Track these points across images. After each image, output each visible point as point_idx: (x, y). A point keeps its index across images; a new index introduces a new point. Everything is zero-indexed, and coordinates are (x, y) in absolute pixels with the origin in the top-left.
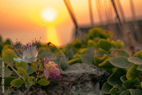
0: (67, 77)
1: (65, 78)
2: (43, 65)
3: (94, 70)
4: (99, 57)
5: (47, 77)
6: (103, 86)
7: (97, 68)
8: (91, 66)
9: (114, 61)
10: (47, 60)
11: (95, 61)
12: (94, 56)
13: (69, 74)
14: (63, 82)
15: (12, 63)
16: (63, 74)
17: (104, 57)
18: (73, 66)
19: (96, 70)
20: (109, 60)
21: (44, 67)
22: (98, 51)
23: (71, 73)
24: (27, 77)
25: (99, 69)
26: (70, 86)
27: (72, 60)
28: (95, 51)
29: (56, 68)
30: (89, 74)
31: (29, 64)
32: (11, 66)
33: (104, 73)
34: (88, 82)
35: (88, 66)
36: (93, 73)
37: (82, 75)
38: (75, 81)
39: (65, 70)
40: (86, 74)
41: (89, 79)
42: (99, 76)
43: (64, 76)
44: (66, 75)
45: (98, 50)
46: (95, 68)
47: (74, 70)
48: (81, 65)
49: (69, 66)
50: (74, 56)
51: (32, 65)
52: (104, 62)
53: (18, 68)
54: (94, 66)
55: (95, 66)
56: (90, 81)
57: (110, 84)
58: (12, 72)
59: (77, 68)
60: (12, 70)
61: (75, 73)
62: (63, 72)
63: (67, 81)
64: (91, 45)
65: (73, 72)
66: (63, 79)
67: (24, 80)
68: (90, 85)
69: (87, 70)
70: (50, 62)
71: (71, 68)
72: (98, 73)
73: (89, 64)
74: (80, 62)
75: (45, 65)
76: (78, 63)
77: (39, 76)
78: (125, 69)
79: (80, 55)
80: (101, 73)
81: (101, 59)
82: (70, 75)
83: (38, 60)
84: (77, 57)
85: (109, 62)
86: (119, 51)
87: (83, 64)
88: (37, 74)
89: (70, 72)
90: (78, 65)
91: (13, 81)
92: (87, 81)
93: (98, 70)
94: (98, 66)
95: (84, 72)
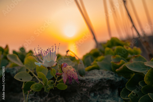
0: (85, 82)
1: (83, 84)
2: (61, 69)
3: (111, 76)
4: (116, 62)
5: (65, 80)
6: (121, 92)
7: (114, 74)
8: (109, 72)
9: (131, 66)
10: (65, 65)
11: (112, 67)
12: (111, 62)
13: (87, 79)
14: (81, 88)
15: (33, 69)
16: (81, 79)
17: (121, 63)
18: (90, 72)
19: (114, 76)
20: (126, 65)
21: (62, 71)
22: (115, 58)
23: (89, 79)
24: (46, 81)
25: (117, 75)
26: (88, 93)
27: (90, 67)
28: (112, 58)
29: (73, 72)
30: (107, 80)
31: (49, 68)
32: (31, 72)
33: (123, 79)
34: (107, 89)
35: (105, 73)
36: (110, 78)
37: (100, 81)
38: (93, 87)
39: (83, 76)
40: (104, 80)
41: (107, 85)
42: (117, 82)
43: (82, 81)
44: (84, 81)
45: (115, 56)
46: (112, 74)
47: (92, 76)
48: (99, 71)
49: (87, 72)
50: (92, 64)
51: (51, 69)
52: (121, 67)
53: (38, 73)
54: (111, 72)
55: (113, 73)
56: (108, 87)
57: (128, 89)
58: (33, 78)
59: (95, 74)
60: (32, 75)
61: (93, 79)
62: (81, 78)
63: (85, 87)
64: (108, 52)
65: (90, 77)
66: (80, 84)
67: (44, 84)
68: (108, 92)
69: (104, 76)
70: (68, 67)
71: (89, 74)
72: (116, 79)
73: (107, 70)
74: (98, 68)
75: (63, 68)
76: (96, 70)
77: (57, 81)
78: (142, 73)
79: (97, 62)
80: (119, 79)
81: (118, 64)
82: (87, 81)
83: (56, 64)
84: (95, 64)
85: (126, 67)
86: (135, 57)
87: (101, 70)
88: (56, 79)
89: (87, 77)
90: (96, 71)
91: (34, 85)
92: (105, 88)
93: (115, 76)
94: (116, 72)
95: (102, 78)
